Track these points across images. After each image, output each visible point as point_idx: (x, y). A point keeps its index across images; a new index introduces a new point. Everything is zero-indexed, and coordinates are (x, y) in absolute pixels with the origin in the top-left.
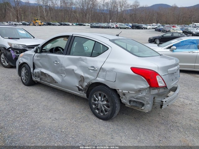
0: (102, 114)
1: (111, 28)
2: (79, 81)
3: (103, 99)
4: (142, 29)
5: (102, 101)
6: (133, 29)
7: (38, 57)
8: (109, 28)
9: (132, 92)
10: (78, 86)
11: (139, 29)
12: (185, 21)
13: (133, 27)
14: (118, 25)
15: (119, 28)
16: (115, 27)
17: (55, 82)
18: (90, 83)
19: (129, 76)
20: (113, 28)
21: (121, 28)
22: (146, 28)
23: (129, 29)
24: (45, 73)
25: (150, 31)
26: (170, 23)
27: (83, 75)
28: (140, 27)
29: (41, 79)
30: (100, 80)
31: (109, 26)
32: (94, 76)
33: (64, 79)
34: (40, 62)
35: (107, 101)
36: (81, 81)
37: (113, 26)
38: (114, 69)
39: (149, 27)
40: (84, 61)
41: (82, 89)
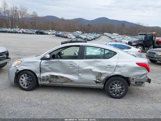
0: (118, 95)
1: (18, 33)
2: (96, 77)
3: (119, 85)
4: (45, 34)
5: (118, 87)
6: (38, 34)
7: (46, 63)
8: (16, 33)
9: (138, 77)
10: (96, 80)
11: (42, 34)
12: (71, 30)
13: (37, 33)
14: (24, 31)
15: (26, 33)
16: (22, 32)
17: (71, 81)
18: (108, 76)
19: (136, 68)
20: (20, 33)
21: (27, 33)
22: (48, 34)
23: (34, 34)
24: (57, 76)
25: (52, 36)
26: (61, 30)
27: (101, 72)
28: (43, 33)
29: (50, 81)
30: (117, 73)
31: (16, 31)
32: (111, 71)
33: (82, 77)
34: (49, 67)
35: (122, 86)
36: (98, 76)
37: (20, 31)
38: (126, 65)
39: (49, 33)
40: (99, 63)
41: (100, 82)
